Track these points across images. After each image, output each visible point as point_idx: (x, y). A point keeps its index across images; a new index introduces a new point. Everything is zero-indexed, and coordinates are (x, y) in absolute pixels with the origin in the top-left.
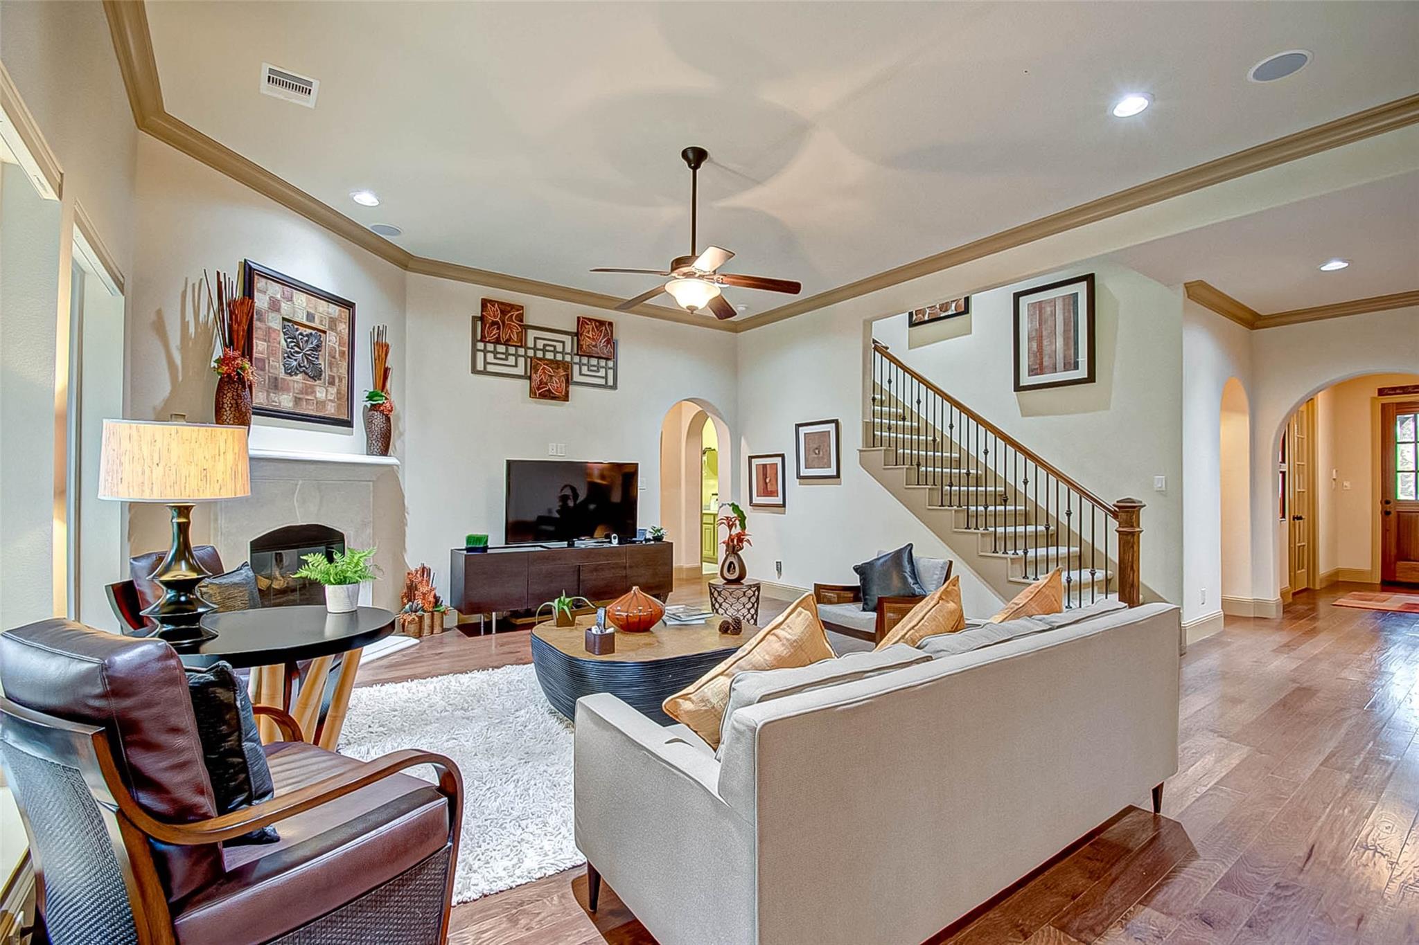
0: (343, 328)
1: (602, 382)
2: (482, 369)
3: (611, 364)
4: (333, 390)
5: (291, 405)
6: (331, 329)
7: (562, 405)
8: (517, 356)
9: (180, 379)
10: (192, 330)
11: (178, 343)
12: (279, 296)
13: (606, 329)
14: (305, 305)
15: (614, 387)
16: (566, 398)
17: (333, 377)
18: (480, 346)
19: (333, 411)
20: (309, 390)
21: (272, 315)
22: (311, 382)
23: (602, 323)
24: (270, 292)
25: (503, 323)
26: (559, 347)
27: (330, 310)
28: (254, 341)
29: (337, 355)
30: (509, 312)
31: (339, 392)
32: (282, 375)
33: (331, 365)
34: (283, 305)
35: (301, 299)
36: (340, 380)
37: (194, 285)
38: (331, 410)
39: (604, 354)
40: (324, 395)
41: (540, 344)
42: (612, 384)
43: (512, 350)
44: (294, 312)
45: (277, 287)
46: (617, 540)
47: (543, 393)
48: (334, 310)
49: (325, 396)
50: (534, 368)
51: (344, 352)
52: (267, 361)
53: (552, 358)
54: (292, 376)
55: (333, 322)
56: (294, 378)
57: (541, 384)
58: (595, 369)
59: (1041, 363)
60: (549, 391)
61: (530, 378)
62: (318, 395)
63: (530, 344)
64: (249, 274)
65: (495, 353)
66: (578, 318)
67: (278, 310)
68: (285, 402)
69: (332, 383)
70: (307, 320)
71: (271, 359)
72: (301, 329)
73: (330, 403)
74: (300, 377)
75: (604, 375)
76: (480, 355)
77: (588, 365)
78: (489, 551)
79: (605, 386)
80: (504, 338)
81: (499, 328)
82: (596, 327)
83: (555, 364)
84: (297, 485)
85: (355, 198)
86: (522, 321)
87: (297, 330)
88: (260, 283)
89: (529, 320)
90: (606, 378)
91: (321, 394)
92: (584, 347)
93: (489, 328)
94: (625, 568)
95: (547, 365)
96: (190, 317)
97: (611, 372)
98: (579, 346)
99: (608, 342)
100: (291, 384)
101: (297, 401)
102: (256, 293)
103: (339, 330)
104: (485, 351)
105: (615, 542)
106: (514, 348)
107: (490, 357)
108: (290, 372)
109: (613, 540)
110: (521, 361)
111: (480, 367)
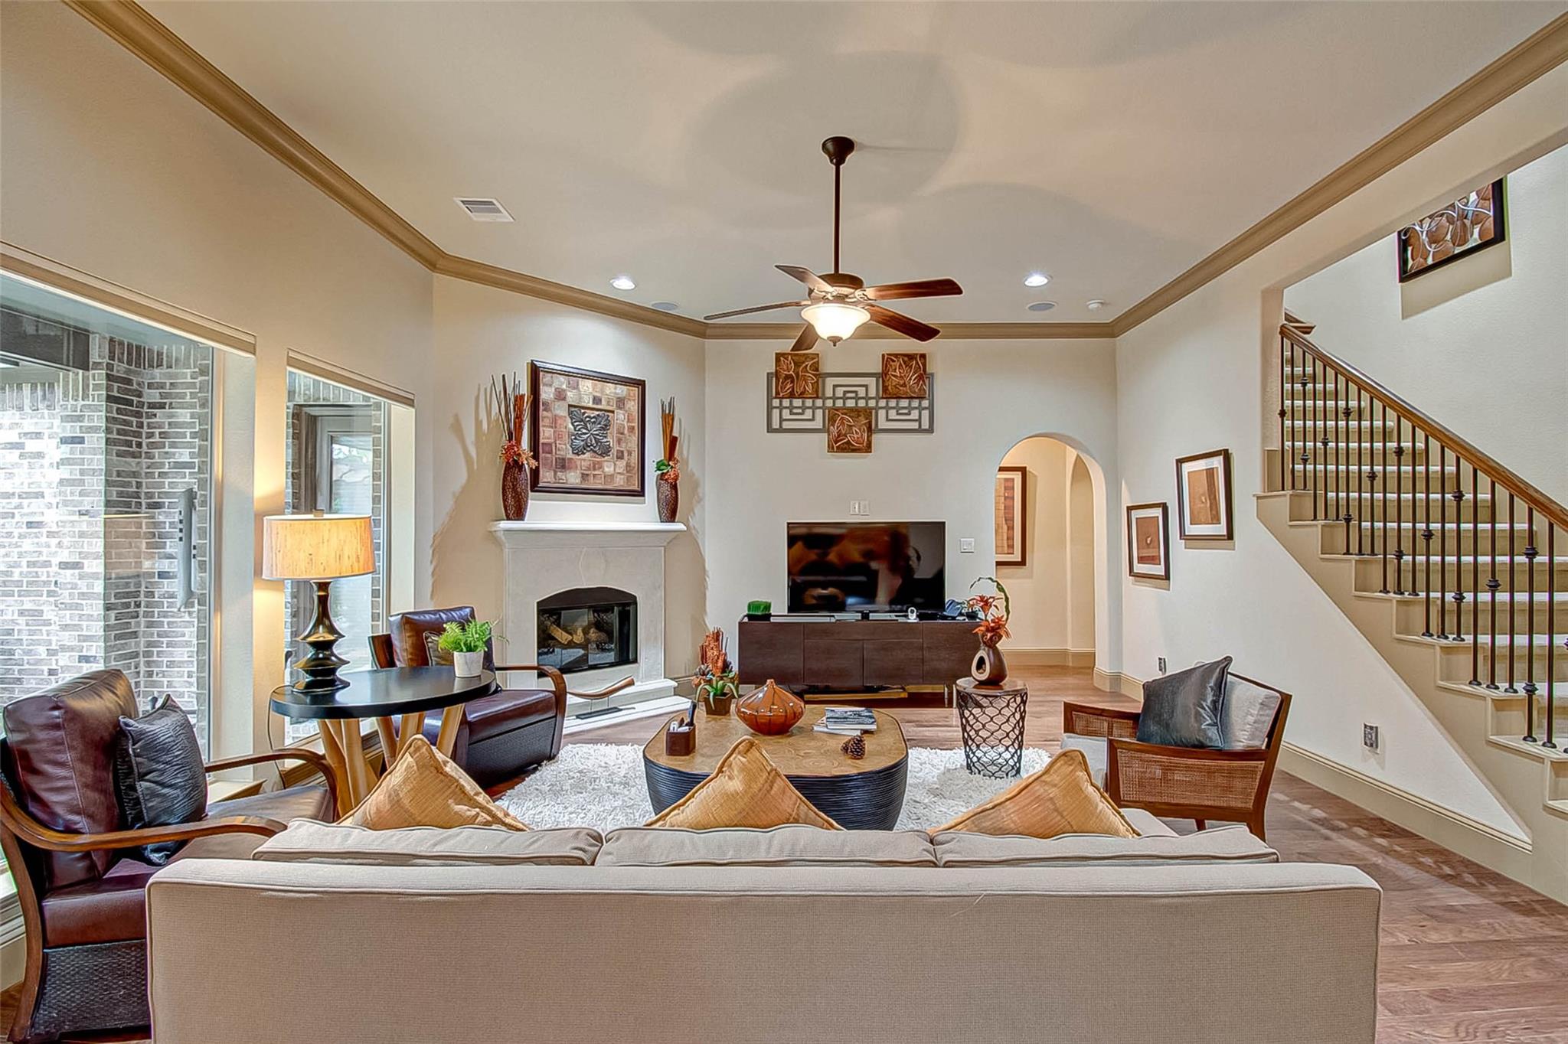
0: (633, 406)
1: (915, 425)
2: (778, 427)
3: (925, 403)
4: (622, 464)
5: (578, 481)
6: (619, 408)
7: (865, 457)
8: (814, 408)
9: (475, 467)
10: (485, 426)
11: (473, 438)
12: (564, 387)
13: (917, 363)
14: (591, 390)
15: (930, 430)
16: (868, 448)
17: (622, 452)
18: (776, 402)
19: (622, 483)
20: (595, 466)
21: (557, 403)
22: (599, 459)
23: (911, 357)
24: (556, 384)
25: (797, 375)
26: (862, 392)
27: (617, 391)
28: (541, 429)
29: (626, 432)
30: (803, 362)
31: (628, 465)
32: (570, 455)
33: (619, 441)
34: (569, 393)
35: (587, 386)
36: (630, 453)
37: (486, 390)
38: (619, 482)
39: (914, 392)
40: (612, 469)
41: (840, 392)
42: (927, 427)
43: (809, 403)
44: (580, 398)
45: (562, 378)
46: (915, 614)
47: (841, 445)
48: (622, 390)
49: (614, 470)
50: (832, 420)
51: (633, 428)
52: (554, 445)
53: (854, 405)
54: (579, 455)
55: (621, 402)
56: (582, 456)
57: (839, 436)
58: (906, 411)
60: (848, 443)
61: (828, 432)
62: (606, 469)
63: (829, 393)
64: (535, 373)
65: (791, 408)
66: (883, 355)
67: (564, 399)
68: (573, 478)
69: (620, 456)
70: (594, 403)
71: (558, 442)
72: (589, 413)
73: (619, 476)
74: (587, 455)
75: (917, 418)
76: (776, 413)
77: (897, 408)
78: (772, 620)
79: (920, 430)
80: (798, 390)
81: (792, 382)
82: (905, 362)
83: (856, 412)
84: (581, 552)
85: (614, 285)
86: (817, 370)
87: (584, 413)
88: (544, 378)
89: (826, 367)
90: (919, 420)
91: (609, 468)
92: (890, 388)
93: (782, 383)
94: (922, 649)
95: (846, 414)
96: (483, 415)
97: (926, 414)
98: (885, 389)
99: (921, 378)
100: (578, 463)
101: (584, 476)
102: (541, 387)
103: (627, 408)
104: (781, 408)
105: (913, 618)
106: (811, 400)
107: (786, 414)
108: (578, 451)
109: (910, 614)
110: (819, 413)
111: (776, 425)
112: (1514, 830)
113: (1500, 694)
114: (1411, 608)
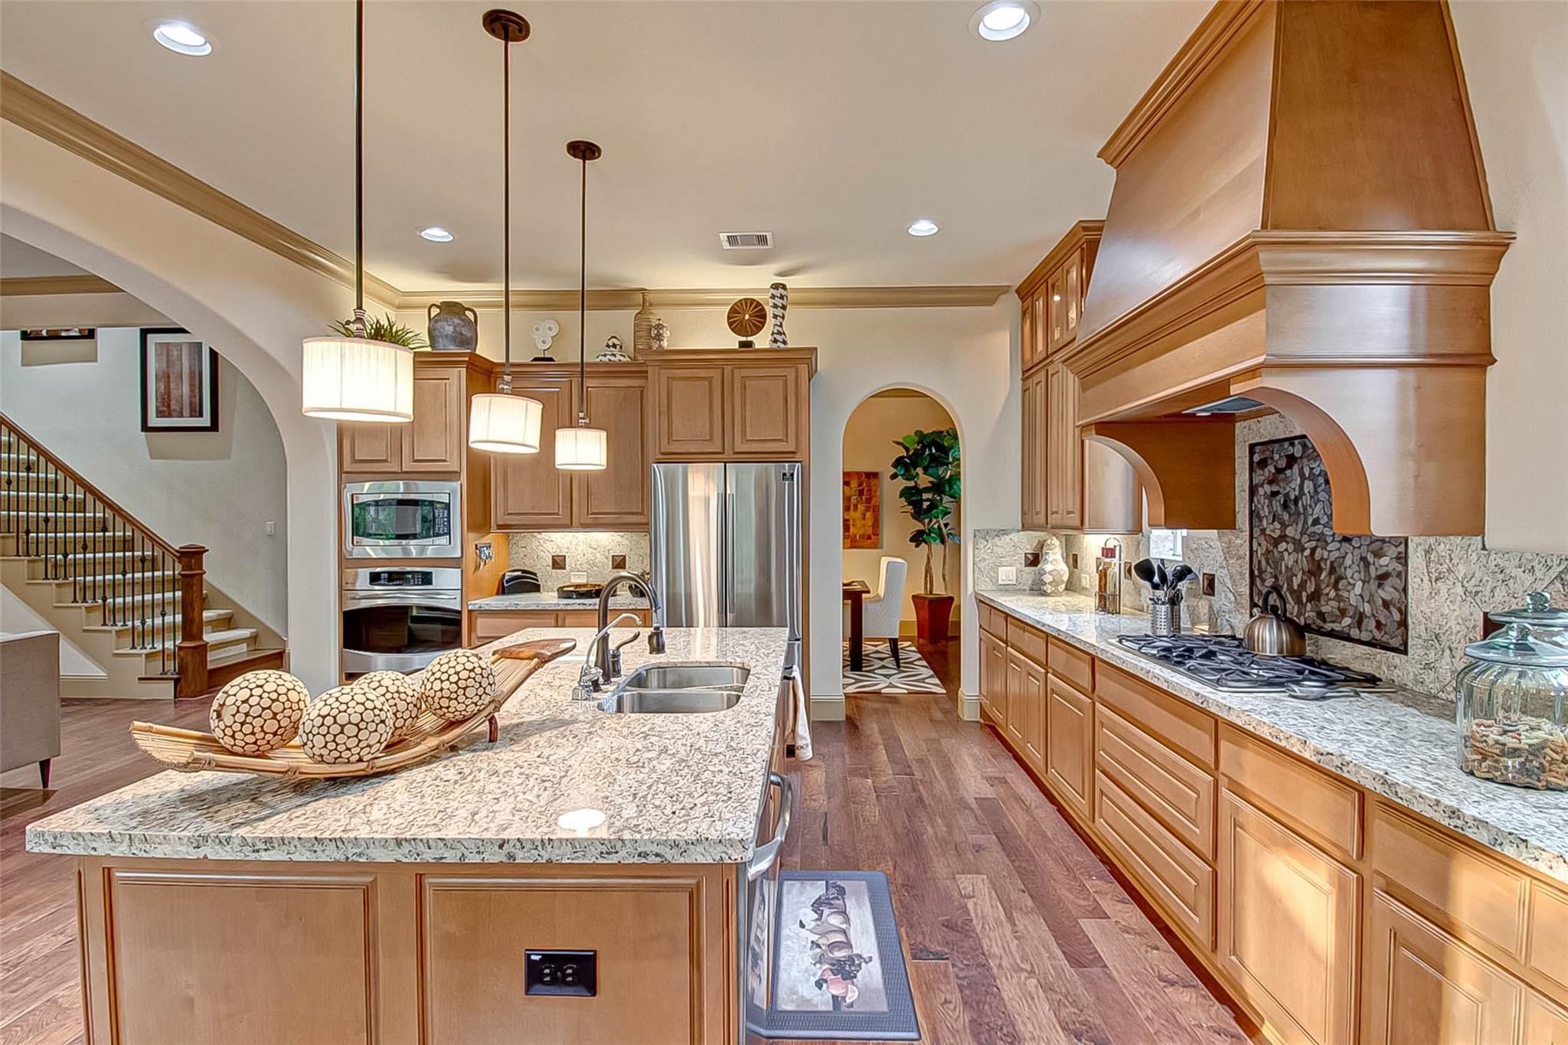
59: (169, 406)
112: (99, 672)
113: (90, 603)
114: (36, 564)
